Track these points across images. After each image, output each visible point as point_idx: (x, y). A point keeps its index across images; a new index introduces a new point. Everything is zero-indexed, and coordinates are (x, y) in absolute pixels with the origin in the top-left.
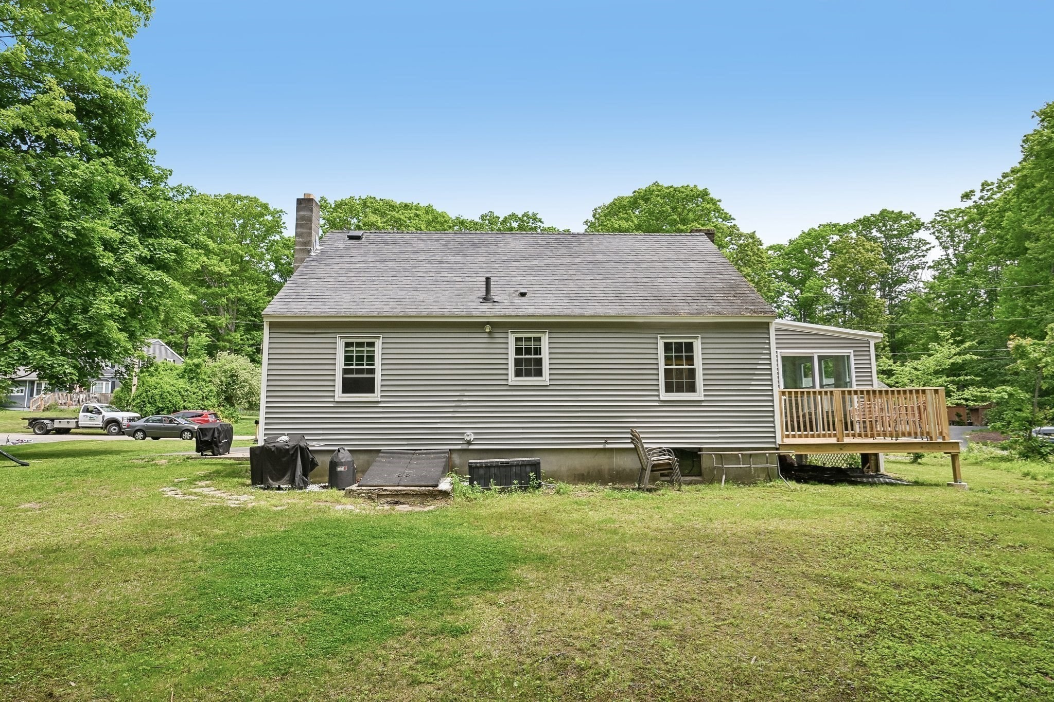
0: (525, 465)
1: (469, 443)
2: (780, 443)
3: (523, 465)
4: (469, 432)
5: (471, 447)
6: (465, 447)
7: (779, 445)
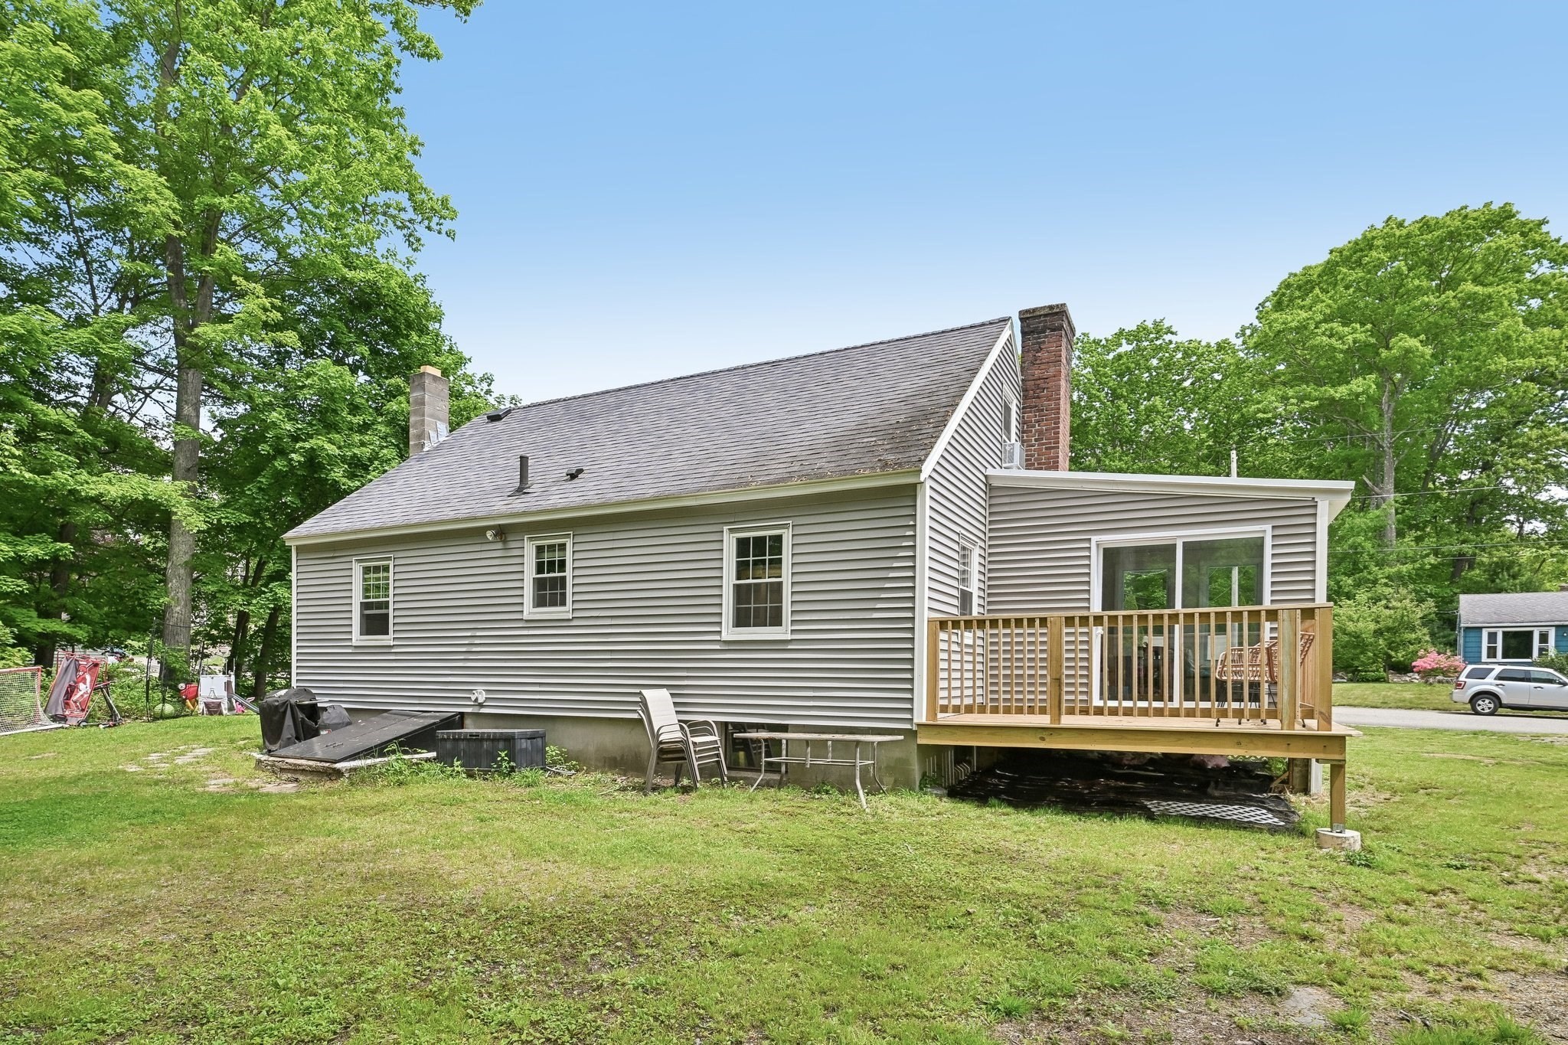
0: (498, 740)
1: (481, 705)
2: (924, 721)
3: (495, 739)
4: (480, 688)
5: (484, 710)
6: (476, 710)
7: (919, 725)
